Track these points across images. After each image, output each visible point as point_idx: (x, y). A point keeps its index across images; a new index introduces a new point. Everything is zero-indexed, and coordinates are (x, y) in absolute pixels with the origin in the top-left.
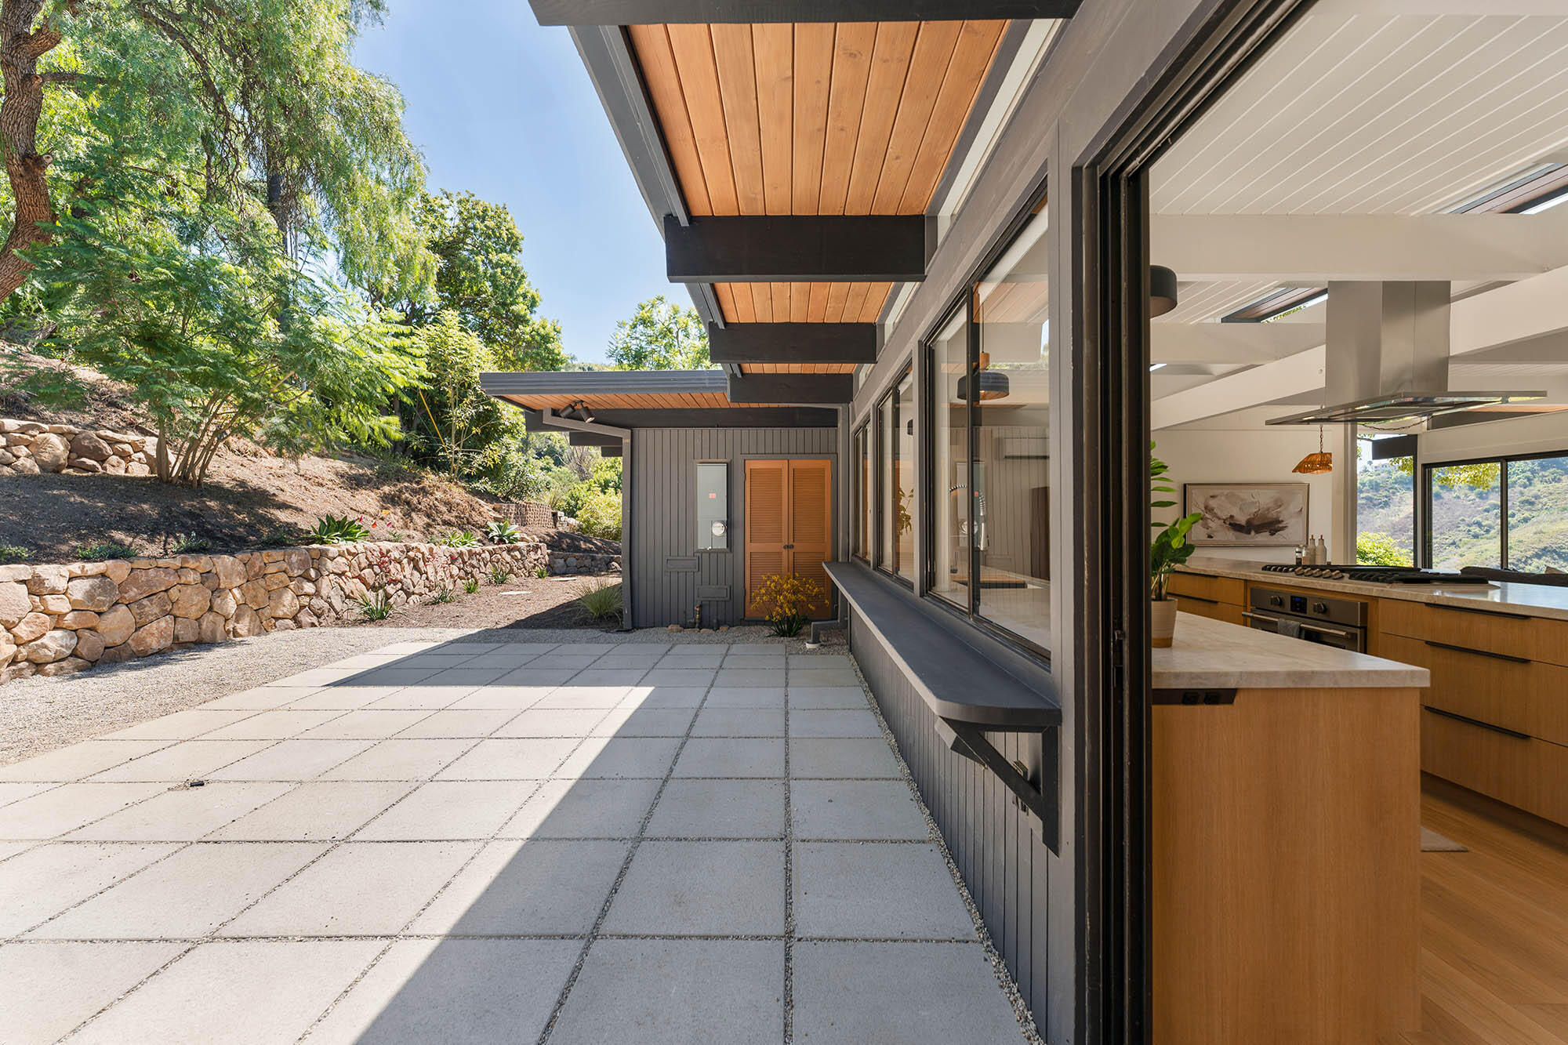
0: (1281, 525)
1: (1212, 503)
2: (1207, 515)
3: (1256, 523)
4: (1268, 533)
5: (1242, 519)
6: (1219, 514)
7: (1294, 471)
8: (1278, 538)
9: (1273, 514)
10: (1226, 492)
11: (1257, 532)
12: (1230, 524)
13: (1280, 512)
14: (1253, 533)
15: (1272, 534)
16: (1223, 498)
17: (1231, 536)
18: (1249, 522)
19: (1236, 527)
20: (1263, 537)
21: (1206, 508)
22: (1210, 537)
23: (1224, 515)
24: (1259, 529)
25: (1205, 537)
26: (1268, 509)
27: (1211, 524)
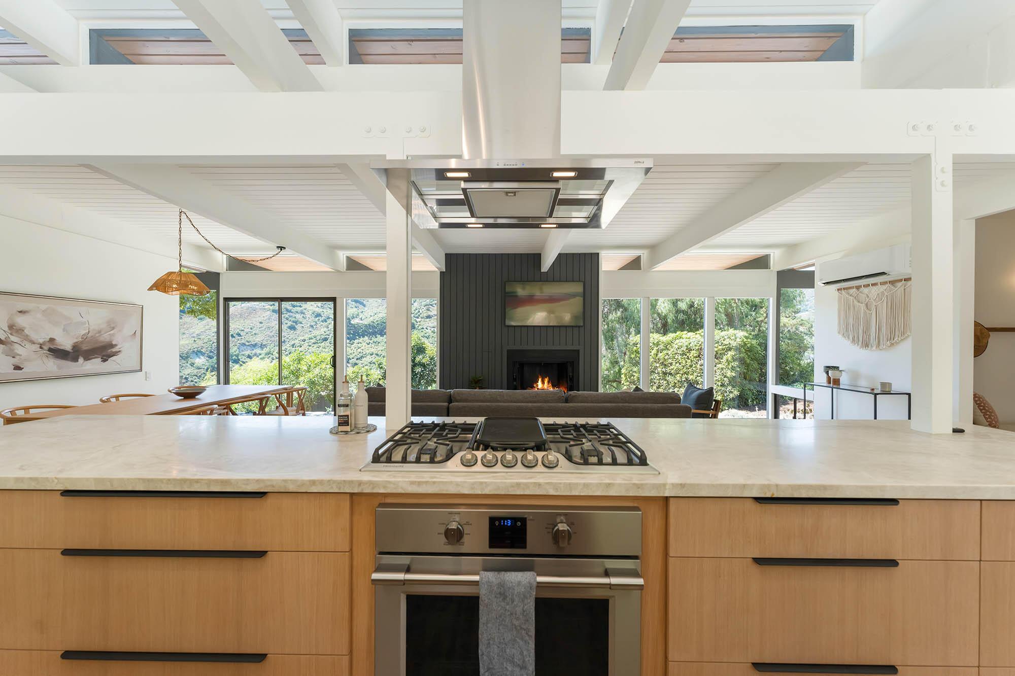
0: (114, 350)
1: (21, 321)
2: (13, 338)
3: (85, 347)
4: (99, 360)
5: (66, 344)
6: (34, 336)
7: (151, 289)
8: (111, 364)
9: (105, 338)
10: (43, 307)
11: (87, 358)
12: (50, 350)
13: (113, 335)
14: (81, 360)
15: (104, 360)
16: (39, 316)
17: (52, 365)
18: (76, 347)
19: (58, 353)
20: (95, 364)
21: (11, 327)
22: (17, 368)
23: (42, 337)
24: (88, 355)
25: (10, 370)
26: (100, 332)
27: (19, 350)
